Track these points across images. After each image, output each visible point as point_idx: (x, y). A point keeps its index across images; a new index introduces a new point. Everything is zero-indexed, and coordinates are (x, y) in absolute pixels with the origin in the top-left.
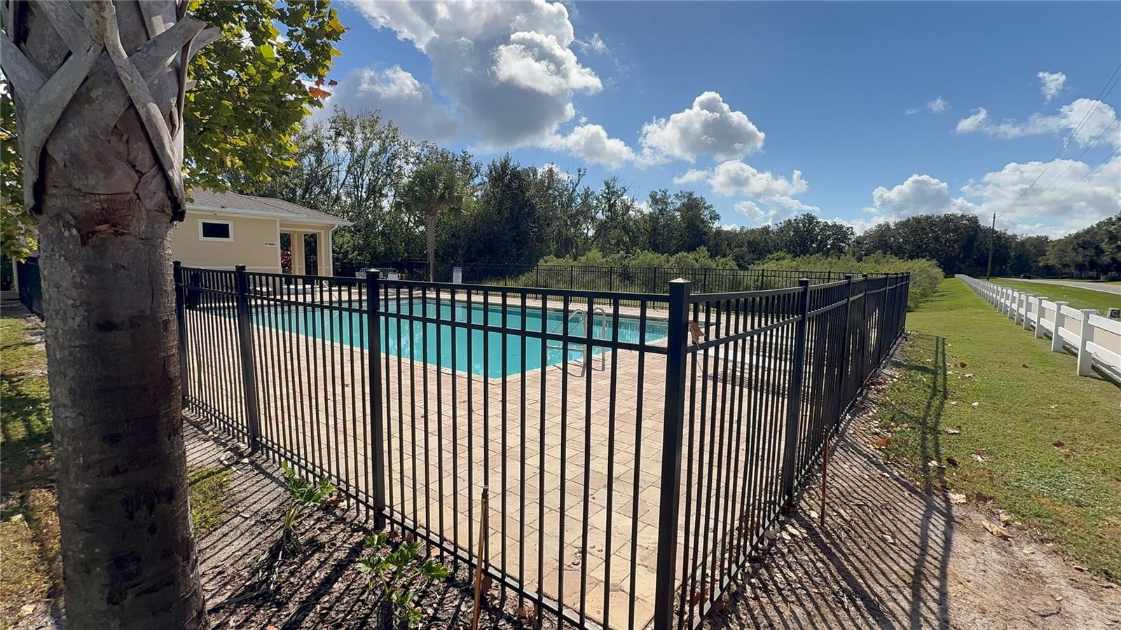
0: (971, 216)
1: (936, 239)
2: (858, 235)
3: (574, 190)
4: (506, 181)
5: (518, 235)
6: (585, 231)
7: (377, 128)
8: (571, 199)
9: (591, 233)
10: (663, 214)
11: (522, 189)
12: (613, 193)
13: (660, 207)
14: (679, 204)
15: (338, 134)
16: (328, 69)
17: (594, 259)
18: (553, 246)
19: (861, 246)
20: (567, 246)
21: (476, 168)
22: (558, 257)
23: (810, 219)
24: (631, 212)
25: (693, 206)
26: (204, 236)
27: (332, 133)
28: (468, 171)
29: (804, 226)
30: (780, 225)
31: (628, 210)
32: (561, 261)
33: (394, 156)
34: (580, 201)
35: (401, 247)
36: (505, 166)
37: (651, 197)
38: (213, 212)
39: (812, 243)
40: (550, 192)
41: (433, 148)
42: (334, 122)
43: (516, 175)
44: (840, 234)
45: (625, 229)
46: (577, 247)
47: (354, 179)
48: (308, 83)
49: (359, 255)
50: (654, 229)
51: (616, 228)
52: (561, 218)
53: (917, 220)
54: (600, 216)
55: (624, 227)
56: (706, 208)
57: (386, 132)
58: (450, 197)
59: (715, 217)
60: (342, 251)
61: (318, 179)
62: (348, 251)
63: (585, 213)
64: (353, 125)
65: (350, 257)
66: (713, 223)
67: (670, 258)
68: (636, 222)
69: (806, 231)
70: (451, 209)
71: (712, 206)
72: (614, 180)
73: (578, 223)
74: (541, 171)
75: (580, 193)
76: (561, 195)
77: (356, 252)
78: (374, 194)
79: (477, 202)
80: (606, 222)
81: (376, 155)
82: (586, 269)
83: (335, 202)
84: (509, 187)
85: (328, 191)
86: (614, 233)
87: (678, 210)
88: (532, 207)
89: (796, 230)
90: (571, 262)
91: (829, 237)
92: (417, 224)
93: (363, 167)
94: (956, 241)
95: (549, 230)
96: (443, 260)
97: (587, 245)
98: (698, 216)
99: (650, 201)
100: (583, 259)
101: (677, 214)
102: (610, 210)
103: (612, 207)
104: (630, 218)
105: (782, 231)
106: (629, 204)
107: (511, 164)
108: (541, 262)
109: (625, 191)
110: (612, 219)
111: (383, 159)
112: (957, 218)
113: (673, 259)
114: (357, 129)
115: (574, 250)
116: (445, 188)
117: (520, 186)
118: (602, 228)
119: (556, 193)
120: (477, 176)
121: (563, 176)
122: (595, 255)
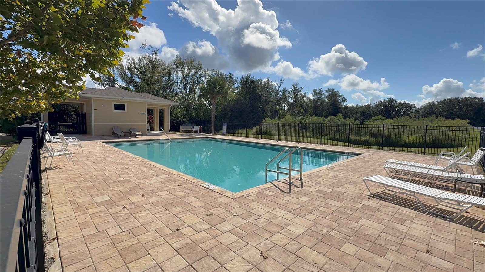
0: (479, 98)
1: (461, 109)
2: (417, 108)
3: (279, 89)
4: (248, 85)
5: (253, 109)
6: (284, 107)
7: (194, 64)
8: (277, 93)
9: (286, 108)
10: (320, 99)
11: (255, 88)
12: (297, 90)
13: (318, 96)
14: (327, 94)
15: (177, 67)
16: (142, 10)
17: (288, 119)
18: (269, 114)
19: (419, 113)
20: (275, 113)
21: (235, 80)
22: (271, 119)
23: (392, 100)
24: (304, 99)
25: (334, 95)
26: (115, 110)
27: (175, 67)
28: (232, 81)
29: (389, 104)
30: (376, 104)
31: (304, 98)
32: (273, 121)
33: (201, 76)
34: (281, 94)
35: (202, 114)
36: (248, 78)
37: (314, 91)
38: (119, 99)
39: (393, 112)
40: (268, 90)
41: (216, 72)
42: (175, 62)
43: (253, 82)
44: (408, 108)
45: (302, 106)
46: (280, 115)
47: (184, 86)
48: (130, 18)
49: (184, 118)
50: (315, 106)
51: (298, 106)
52: (273, 101)
53: (450, 100)
54: (290, 100)
55: (301, 106)
56: (340, 96)
57: (197, 66)
58: (222, 92)
59: (344, 100)
60: (177, 116)
61: (168, 86)
62: (179, 116)
63: (284, 99)
64: (184, 63)
65: (180, 119)
66: (344, 103)
67: (325, 119)
68: (307, 103)
69: (390, 106)
70: (223, 97)
71: (343, 95)
72: (297, 84)
73: (280, 104)
74: (264, 81)
75: (281, 90)
76: (273, 91)
77: (183, 117)
78: (192, 92)
79: (235, 95)
80: (293, 103)
81: (193, 75)
82: (285, 124)
83: (176, 95)
84: (249, 88)
85: (173, 91)
86: (297, 108)
87: (327, 97)
88: (260, 97)
89: (385, 106)
90: (278, 121)
91: (402, 109)
92: (209, 105)
93: (188, 81)
94: (471, 110)
95: (267, 107)
96: (219, 120)
97: (284, 113)
98: (336, 100)
99: (313, 93)
100: (283, 120)
101: (326, 99)
102: (295, 98)
103: (296, 96)
104: (304, 101)
105: (377, 107)
106: (304, 95)
107: (251, 78)
108: (264, 121)
109: (302, 89)
110: (296, 102)
111: (196, 77)
112: (472, 99)
113: (327, 120)
114: (185, 65)
115: (279, 116)
116: (220, 88)
117: (254, 87)
118: (291, 106)
119: (271, 90)
120: (236, 83)
121: (274, 83)
122: (288, 117)
